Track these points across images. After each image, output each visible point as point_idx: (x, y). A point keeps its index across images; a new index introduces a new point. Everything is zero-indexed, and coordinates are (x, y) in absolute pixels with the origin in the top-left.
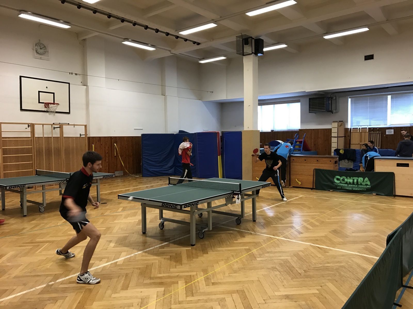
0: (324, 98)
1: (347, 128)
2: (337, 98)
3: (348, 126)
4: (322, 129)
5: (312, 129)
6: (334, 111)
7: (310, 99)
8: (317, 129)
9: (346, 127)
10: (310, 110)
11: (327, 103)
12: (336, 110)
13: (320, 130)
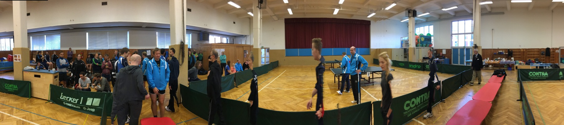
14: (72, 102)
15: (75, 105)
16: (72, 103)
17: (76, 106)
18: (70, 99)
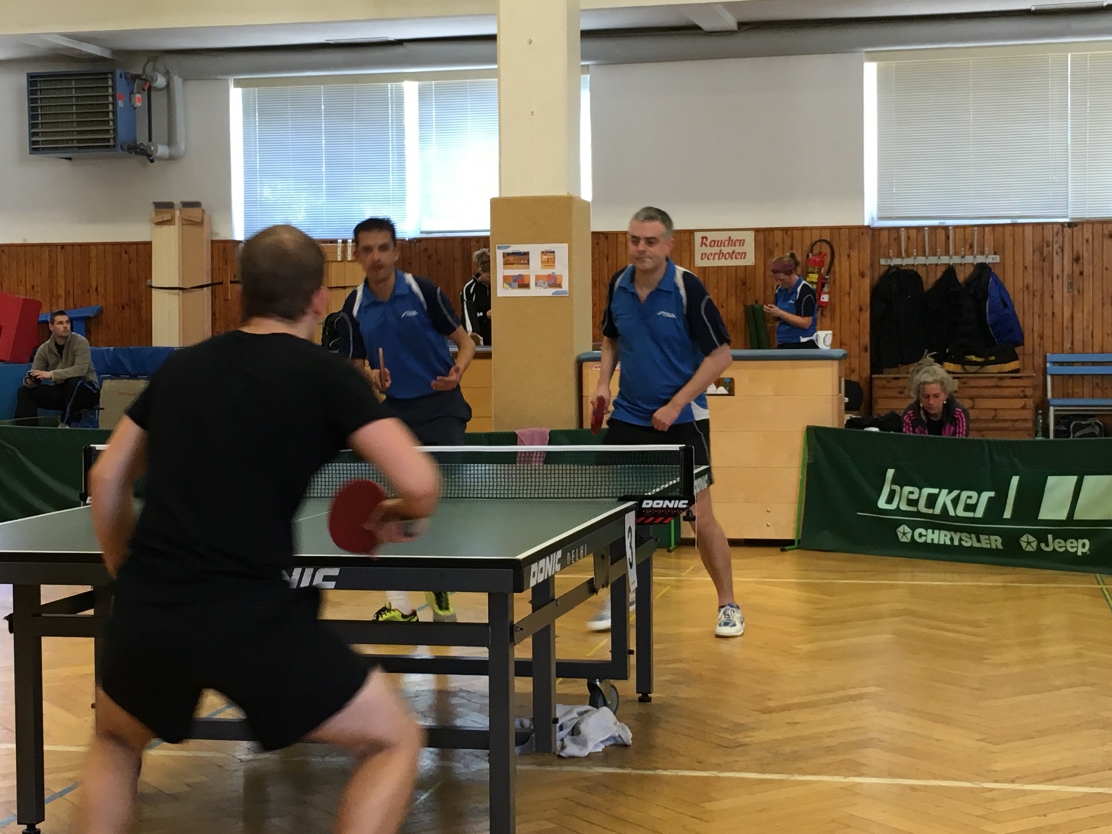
0: (103, 76)
1: (229, 238)
2: (177, 81)
3: (231, 230)
4: (104, 244)
5: (56, 245)
6: (162, 150)
7: (33, 80)
8: (80, 245)
9: (223, 235)
10: (34, 139)
11: (120, 104)
12: (171, 141)
13: (93, 249)
14: (952, 513)
15: (969, 531)
16: (957, 518)
17: (978, 533)
18: (945, 497)
